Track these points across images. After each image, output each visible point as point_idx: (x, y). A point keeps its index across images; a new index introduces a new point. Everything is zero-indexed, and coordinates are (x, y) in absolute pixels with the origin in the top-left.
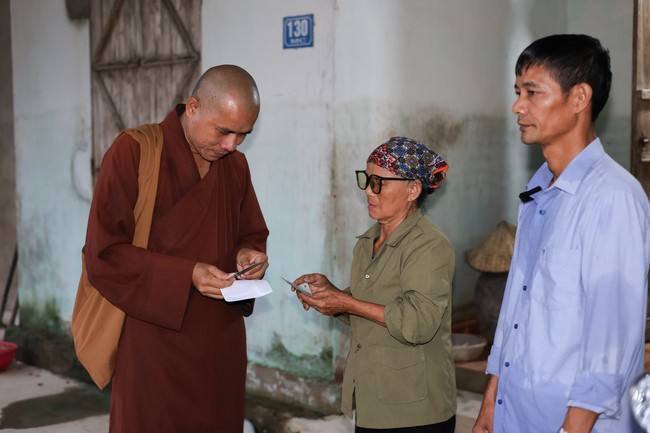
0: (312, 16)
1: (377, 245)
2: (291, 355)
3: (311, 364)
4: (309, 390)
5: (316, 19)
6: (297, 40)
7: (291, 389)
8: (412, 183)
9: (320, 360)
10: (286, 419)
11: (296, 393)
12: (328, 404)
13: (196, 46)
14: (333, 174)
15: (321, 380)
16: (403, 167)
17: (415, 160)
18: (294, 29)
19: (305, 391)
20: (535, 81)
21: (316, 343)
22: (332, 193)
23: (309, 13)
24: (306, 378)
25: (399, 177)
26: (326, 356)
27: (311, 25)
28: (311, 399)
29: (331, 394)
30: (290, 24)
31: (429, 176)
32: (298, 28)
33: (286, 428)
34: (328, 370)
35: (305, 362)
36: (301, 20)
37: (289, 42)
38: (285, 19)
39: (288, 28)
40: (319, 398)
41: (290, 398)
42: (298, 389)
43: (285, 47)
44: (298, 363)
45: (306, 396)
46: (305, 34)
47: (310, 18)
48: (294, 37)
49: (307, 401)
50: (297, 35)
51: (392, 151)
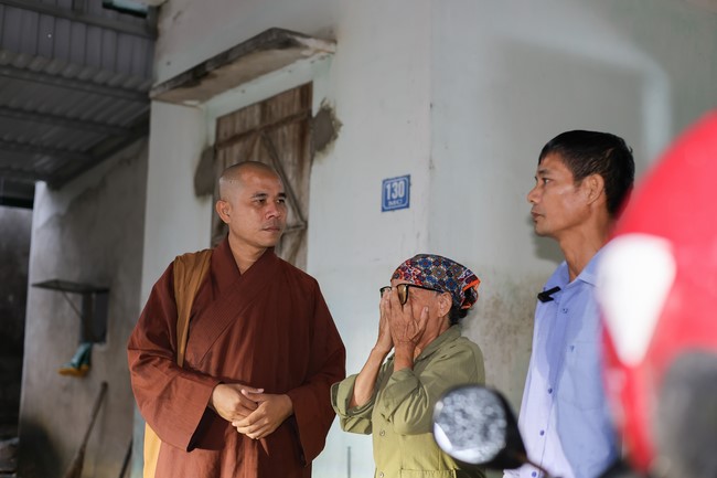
0: (409, 177)
5: (412, 180)
6: (394, 202)
8: (440, 295)
13: (304, 214)
16: (430, 279)
17: (442, 272)
18: (392, 191)
20: (548, 169)
23: (407, 174)
27: (408, 185)
30: (389, 187)
31: (459, 291)
32: (395, 190)
36: (398, 182)
37: (387, 205)
38: (384, 181)
39: (386, 190)
43: (383, 210)
46: (401, 196)
47: (407, 180)
48: (392, 200)
50: (394, 197)
51: (417, 263)
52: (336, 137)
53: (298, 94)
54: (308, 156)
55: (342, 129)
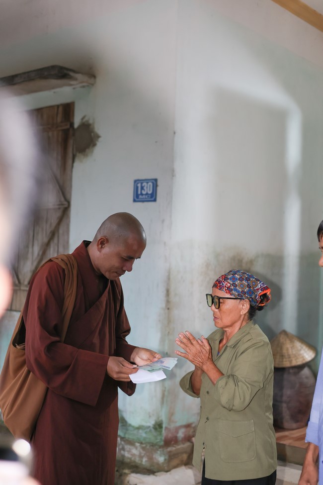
0: (156, 180)
1: (221, 345)
2: (130, 425)
3: (146, 433)
4: (143, 453)
5: (159, 183)
6: (144, 196)
7: (129, 451)
8: (242, 302)
9: (153, 430)
10: (126, 474)
11: (134, 455)
12: (158, 464)
13: (67, 197)
14: (168, 292)
15: (153, 445)
16: (236, 290)
17: (244, 286)
18: (142, 188)
19: (140, 453)
21: (150, 417)
22: (166, 306)
23: (154, 177)
24: (141, 443)
25: (233, 297)
26: (157, 427)
27: (155, 186)
28: (144, 460)
29: (161, 456)
30: (139, 185)
31: (256, 297)
32: (145, 188)
33: (126, 482)
34: (159, 438)
35: (141, 431)
36: (147, 183)
37: (137, 198)
38: (135, 181)
39: (137, 187)
40: (151, 459)
41: (128, 458)
42: (134, 451)
43: (134, 201)
44: (135, 432)
45: (141, 457)
46: (150, 192)
47: (155, 182)
48: (142, 194)
49: (142, 461)
50: (144, 192)
51: (228, 279)
52: (95, 145)
53: (61, 109)
54: (70, 155)
55: (100, 139)
